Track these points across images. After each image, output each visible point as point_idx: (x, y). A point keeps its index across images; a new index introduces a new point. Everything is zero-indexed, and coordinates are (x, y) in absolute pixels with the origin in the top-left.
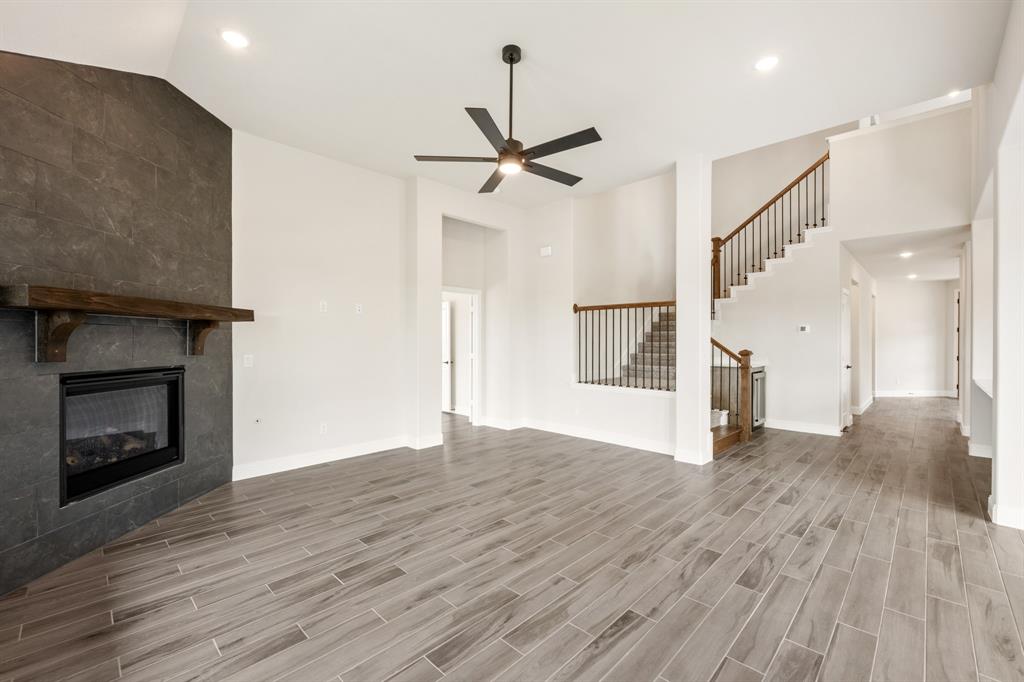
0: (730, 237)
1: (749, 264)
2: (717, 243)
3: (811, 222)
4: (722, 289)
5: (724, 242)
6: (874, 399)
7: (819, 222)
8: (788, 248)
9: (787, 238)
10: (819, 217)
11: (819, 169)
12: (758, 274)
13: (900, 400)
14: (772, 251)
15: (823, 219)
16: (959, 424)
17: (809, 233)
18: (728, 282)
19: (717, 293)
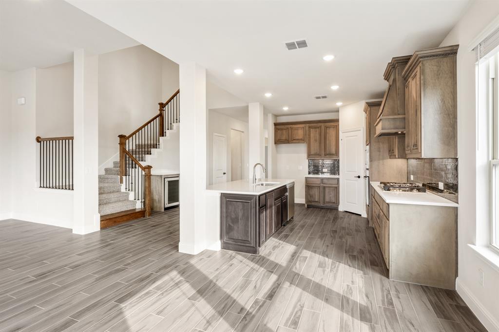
4: (164, 132)
5: (165, 106)
12: (178, 124)
18: (167, 128)
19: (162, 134)
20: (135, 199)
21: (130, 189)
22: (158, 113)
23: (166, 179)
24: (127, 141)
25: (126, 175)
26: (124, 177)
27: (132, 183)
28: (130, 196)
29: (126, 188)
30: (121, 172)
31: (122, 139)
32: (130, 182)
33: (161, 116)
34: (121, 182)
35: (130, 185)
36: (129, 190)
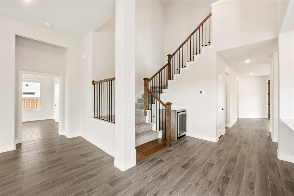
0: (174, 54)
1: (181, 65)
2: (170, 57)
3: (204, 45)
4: (171, 76)
5: (172, 56)
6: (238, 119)
7: (208, 44)
8: (195, 56)
9: (195, 52)
10: (208, 42)
11: (207, 20)
12: (184, 69)
13: (247, 119)
14: (189, 59)
15: (209, 43)
16: (270, 133)
17: (203, 49)
18: (174, 73)
19: (170, 78)
20: (157, 130)
21: (153, 120)
22: (167, 62)
23: (178, 113)
24: (149, 83)
25: (149, 109)
26: (148, 111)
27: (154, 116)
28: (153, 127)
29: (149, 120)
30: (145, 107)
31: (147, 81)
32: (153, 115)
33: (169, 64)
34: (146, 115)
35: (153, 117)
36: (151, 122)
